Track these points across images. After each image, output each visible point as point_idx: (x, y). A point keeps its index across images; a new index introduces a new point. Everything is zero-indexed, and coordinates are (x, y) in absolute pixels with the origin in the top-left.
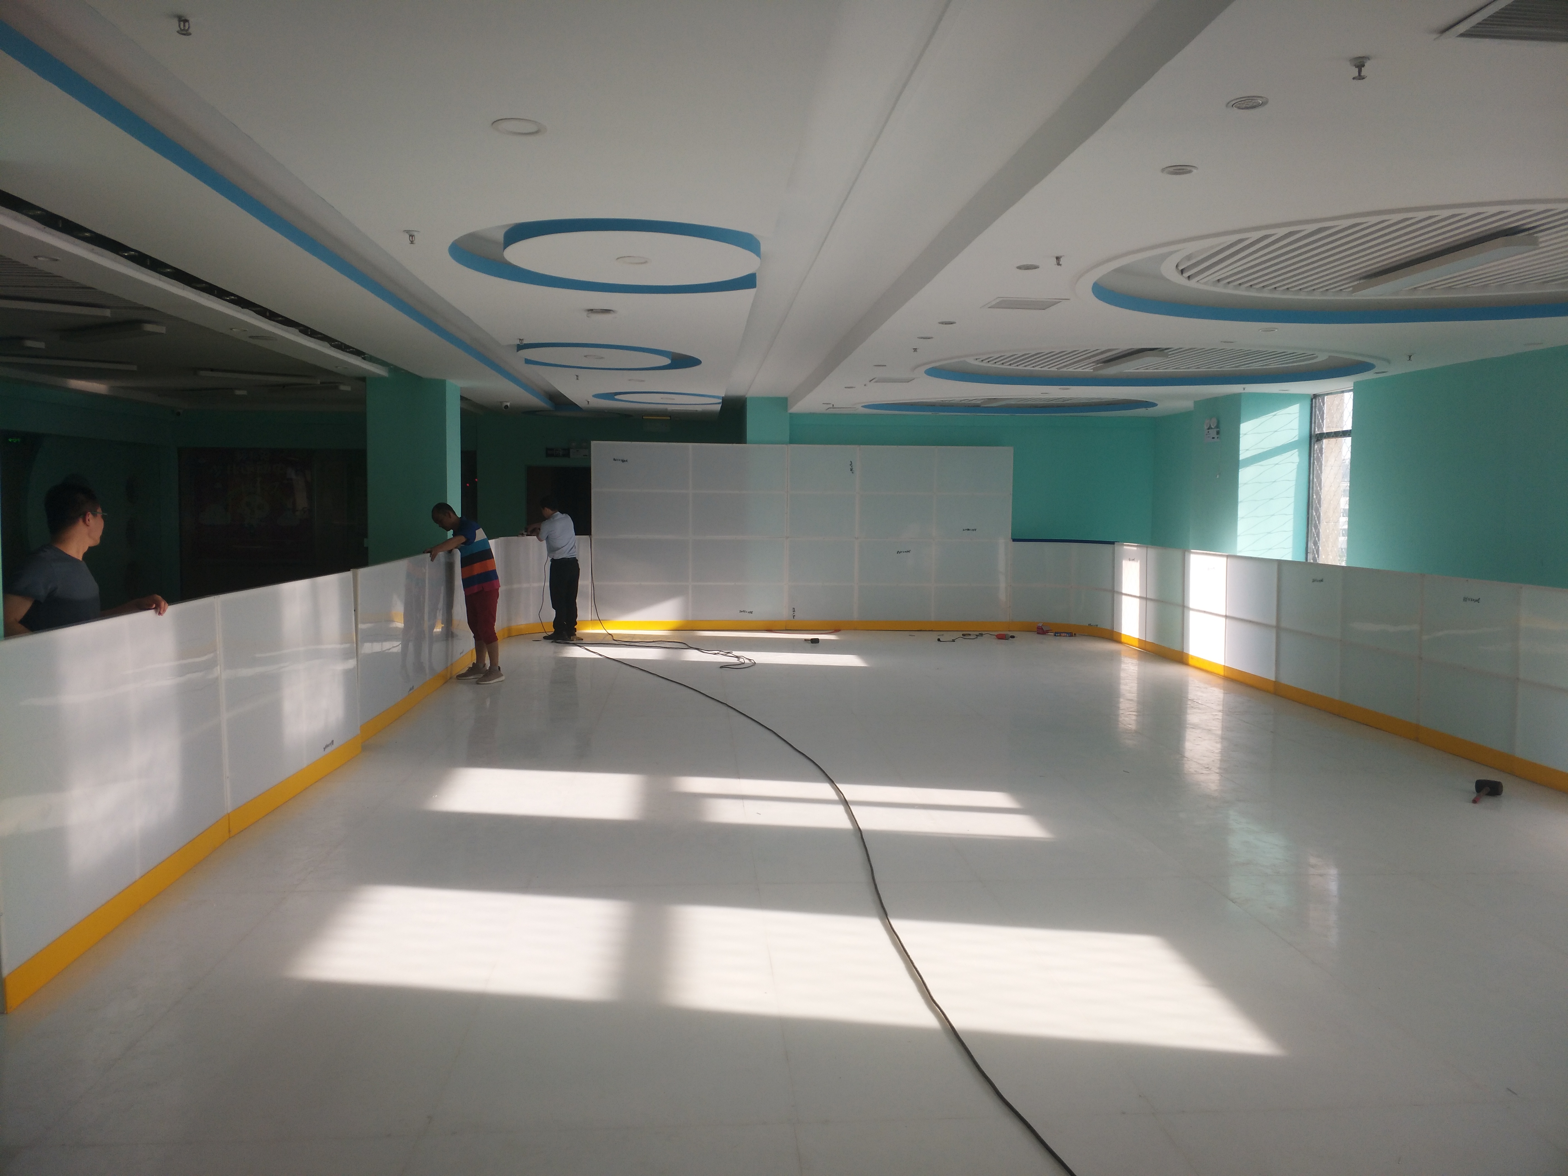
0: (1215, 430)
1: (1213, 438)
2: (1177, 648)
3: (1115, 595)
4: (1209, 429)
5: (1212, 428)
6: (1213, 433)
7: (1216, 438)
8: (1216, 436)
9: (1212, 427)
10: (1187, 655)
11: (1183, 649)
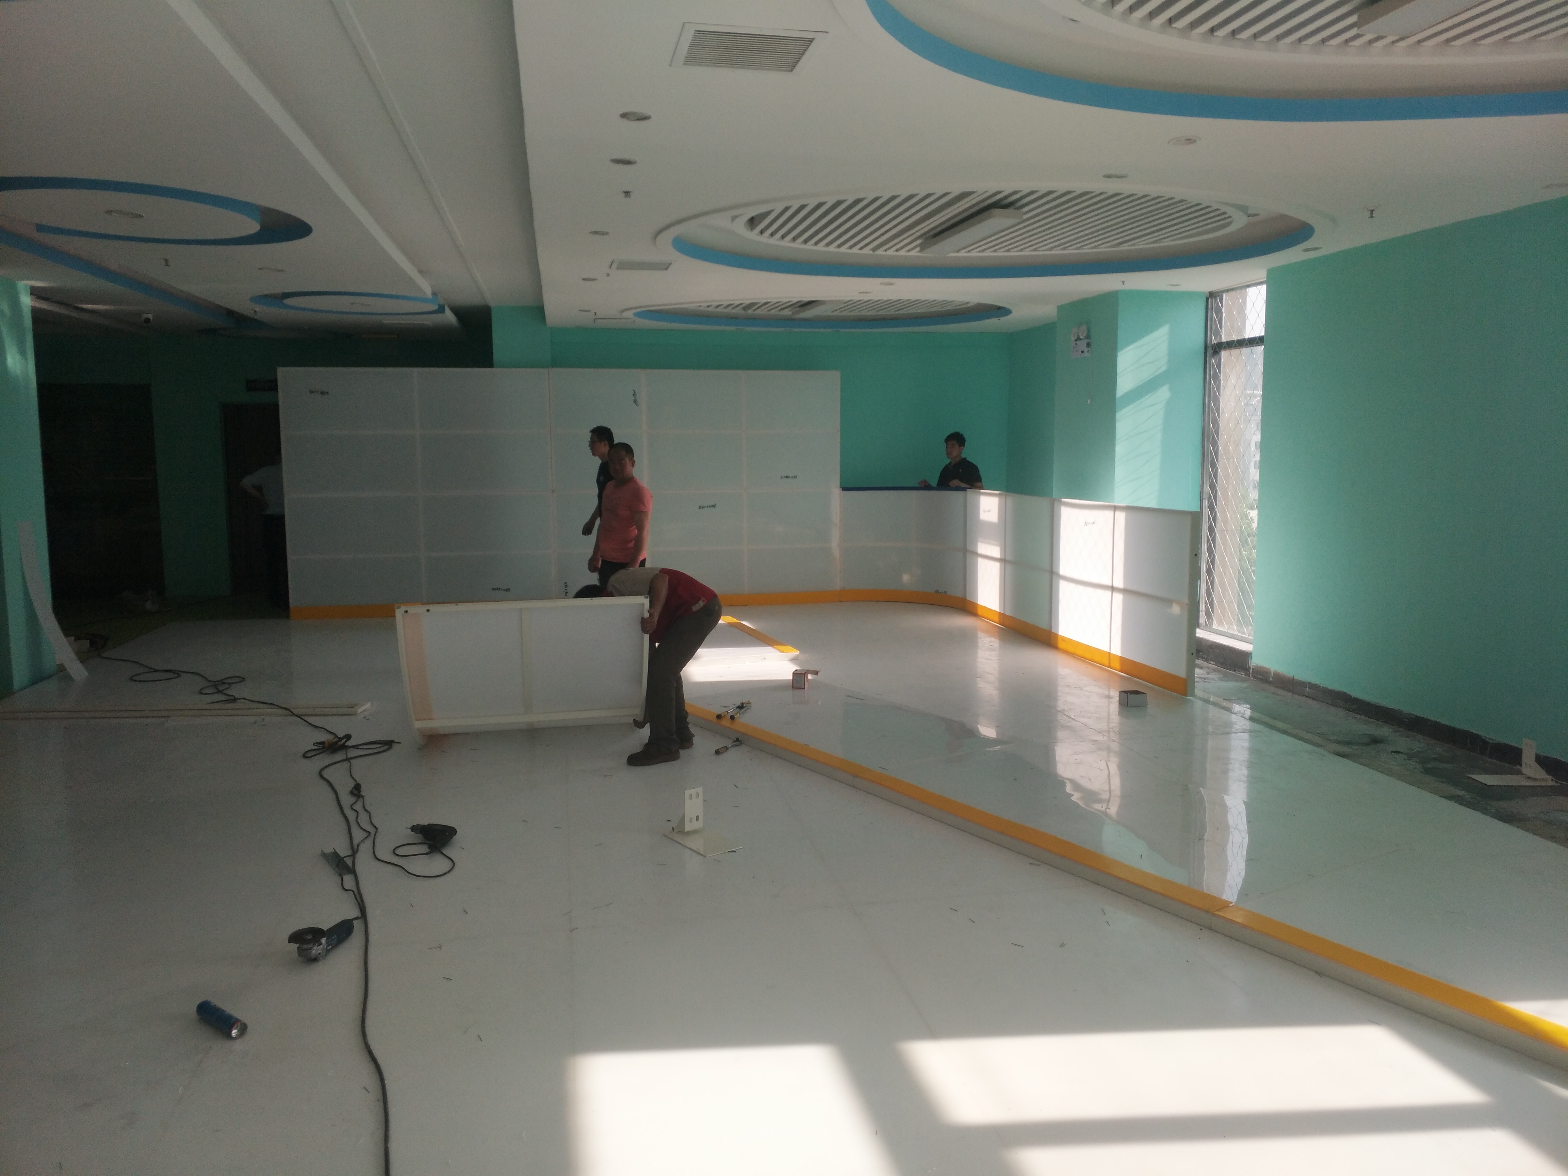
0: (1085, 342)
1: (1083, 352)
2: (1043, 625)
3: (968, 555)
4: (1076, 340)
5: (1081, 339)
6: (1082, 345)
7: (1086, 352)
8: (1086, 350)
9: (1081, 337)
10: (1056, 635)
11: (1051, 627)
